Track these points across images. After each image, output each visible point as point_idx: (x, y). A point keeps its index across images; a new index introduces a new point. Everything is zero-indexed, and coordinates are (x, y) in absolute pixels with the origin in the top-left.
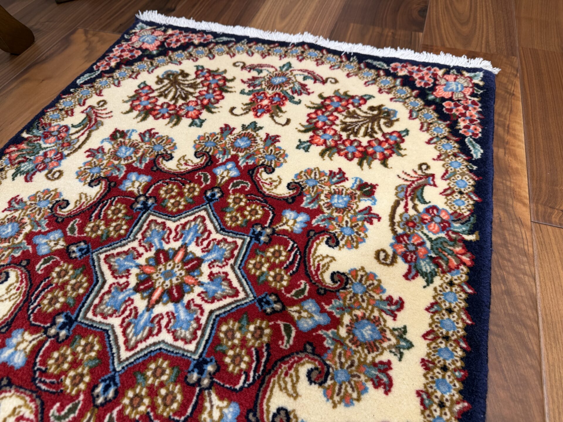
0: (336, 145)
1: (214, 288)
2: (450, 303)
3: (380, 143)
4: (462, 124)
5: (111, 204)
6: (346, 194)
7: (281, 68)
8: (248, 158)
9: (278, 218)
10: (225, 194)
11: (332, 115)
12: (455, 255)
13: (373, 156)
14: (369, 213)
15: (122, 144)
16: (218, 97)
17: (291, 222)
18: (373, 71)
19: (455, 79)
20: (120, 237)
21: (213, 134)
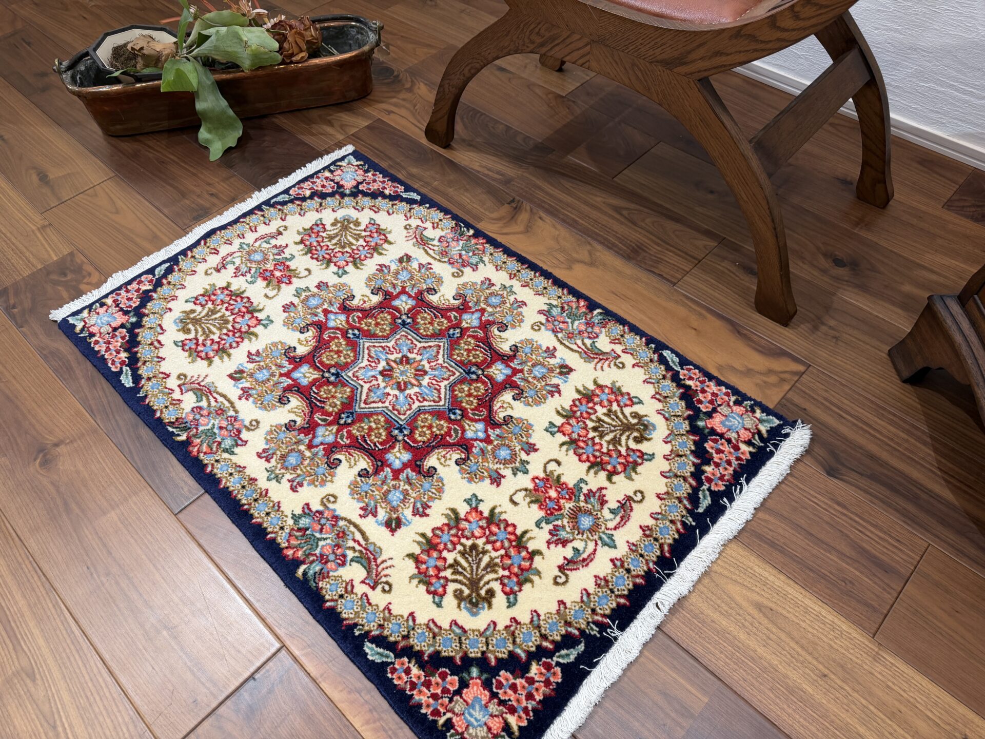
1: (378, 393)
2: (272, 518)
3: (439, 570)
4: (415, 671)
5: (485, 355)
6: (398, 506)
7: (611, 537)
8: (481, 449)
9: (407, 447)
10: (451, 421)
11: (502, 547)
12: (297, 547)
13: (427, 552)
15: (551, 370)
16: (584, 457)
18: (557, 637)
19: (489, 729)
20: (452, 355)
21: (529, 436)
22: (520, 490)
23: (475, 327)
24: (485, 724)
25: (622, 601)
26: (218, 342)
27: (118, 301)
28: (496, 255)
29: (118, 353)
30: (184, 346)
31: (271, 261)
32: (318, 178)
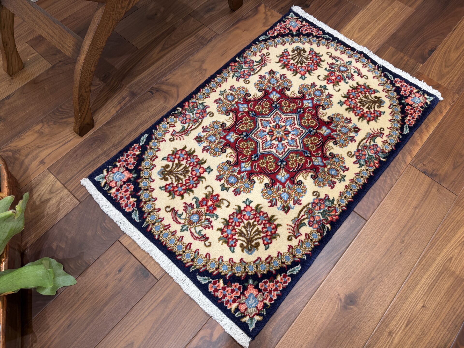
0: (354, 108)
1: (291, 142)
2: (363, 175)
3: (371, 113)
4: (408, 118)
5: (265, 101)
6: (348, 129)
7: (347, 62)
8: (318, 101)
9: (320, 128)
10: (304, 112)
11: (358, 94)
12: (374, 163)
13: (365, 118)
14: (353, 138)
15: (272, 77)
16: (315, 68)
17: (324, 131)
18: (386, 79)
19: (419, 96)
20: (266, 114)
21: (308, 85)
22: (334, 88)
23: (248, 106)
24: (418, 98)
25: (369, 61)
26: (264, 224)
27: (234, 299)
28: (198, 97)
29: (277, 282)
30: (268, 243)
31: (199, 209)
32: (116, 196)
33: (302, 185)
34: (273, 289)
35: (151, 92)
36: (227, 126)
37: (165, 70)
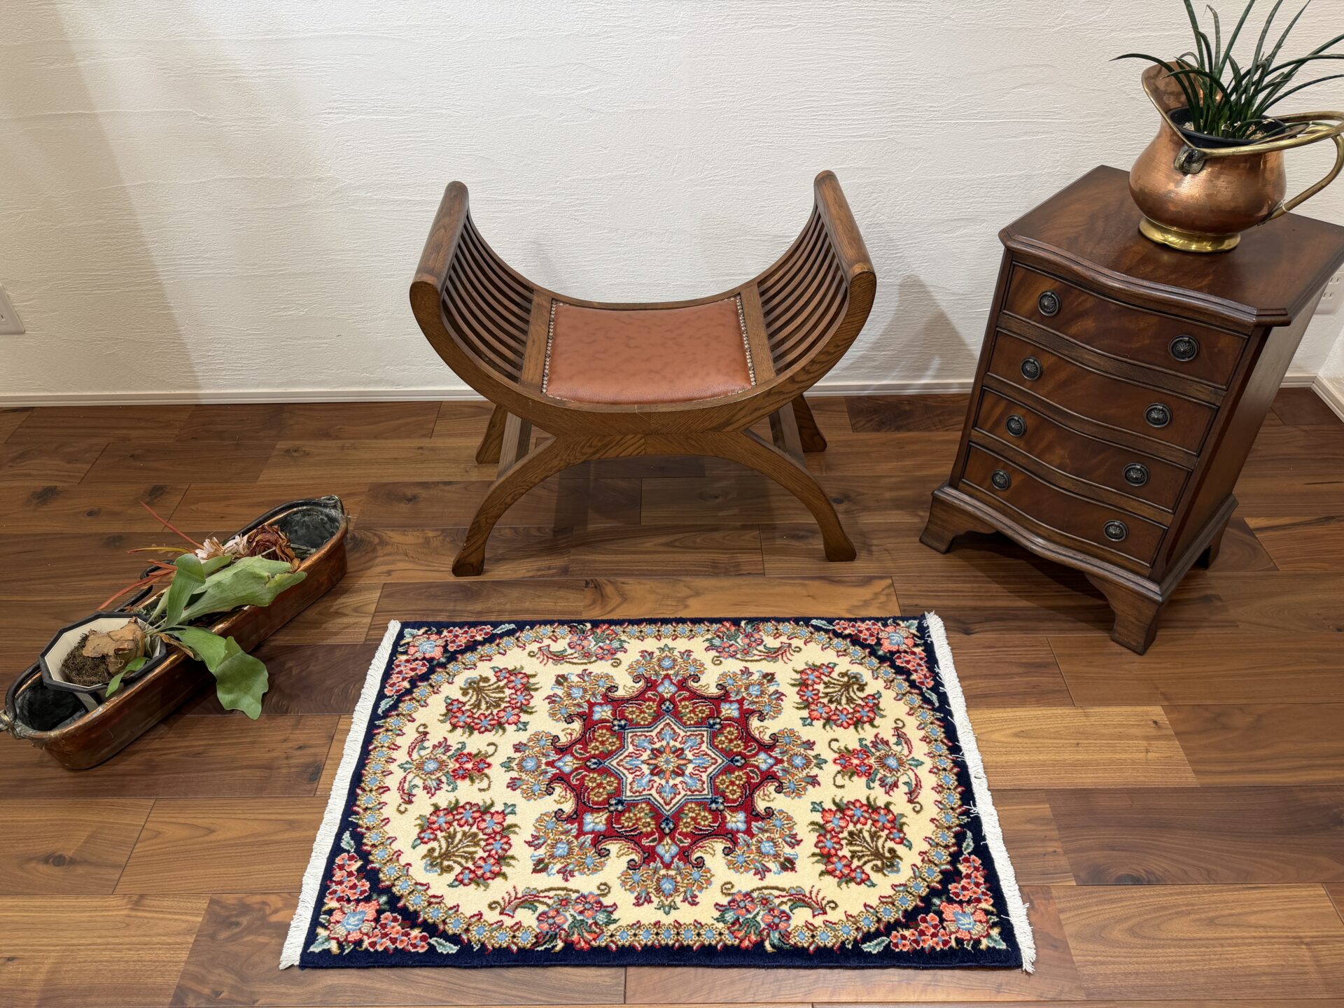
1: (667, 790)
2: (705, 934)
3: (848, 866)
4: (907, 933)
5: (706, 705)
6: (777, 851)
7: (912, 759)
8: (783, 770)
9: (734, 810)
10: (742, 768)
11: (866, 819)
12: (747, 935)
13: (829, 862)
14: (764, 871)
15: (761, 684)
16: (845, 724)
17: (734, 819)
18: (953, 840)
19: (980, 921)
20: (685, 723)
21: (799, 738)
22: (836, 776)
23: (676, 692)
24: (975, 921)
25: (959, 789)
26: (489, 856)
27: (343, 897)
28: (627, 630)
29: (407, 934)
30: (461, 882)
31: (448, 761)
32: (398, 666)
33: (603, 859)
34: (392, 936)
35: (587, 583)
36: (616, 693)
37: (637, 570)
